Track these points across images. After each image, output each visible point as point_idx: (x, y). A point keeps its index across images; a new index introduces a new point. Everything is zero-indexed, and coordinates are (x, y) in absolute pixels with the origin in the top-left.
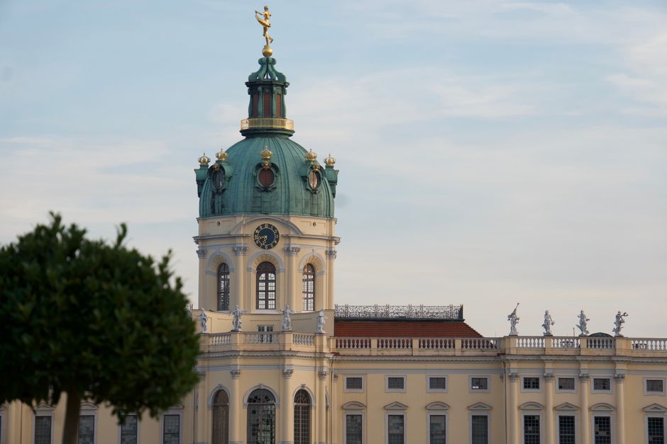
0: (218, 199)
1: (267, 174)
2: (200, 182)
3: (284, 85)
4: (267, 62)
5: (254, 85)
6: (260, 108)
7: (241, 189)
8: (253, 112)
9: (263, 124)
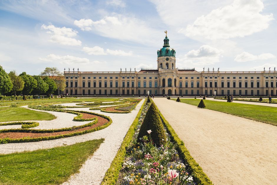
0: (161, 55)
1: (167, 51)
2: (158, 53)
3: (169, 40)
4: (166, 37)
5: (165, 40)
6: (166, 43)
7: (164, 53)
8: (165, 44)
9: (166, 45)
